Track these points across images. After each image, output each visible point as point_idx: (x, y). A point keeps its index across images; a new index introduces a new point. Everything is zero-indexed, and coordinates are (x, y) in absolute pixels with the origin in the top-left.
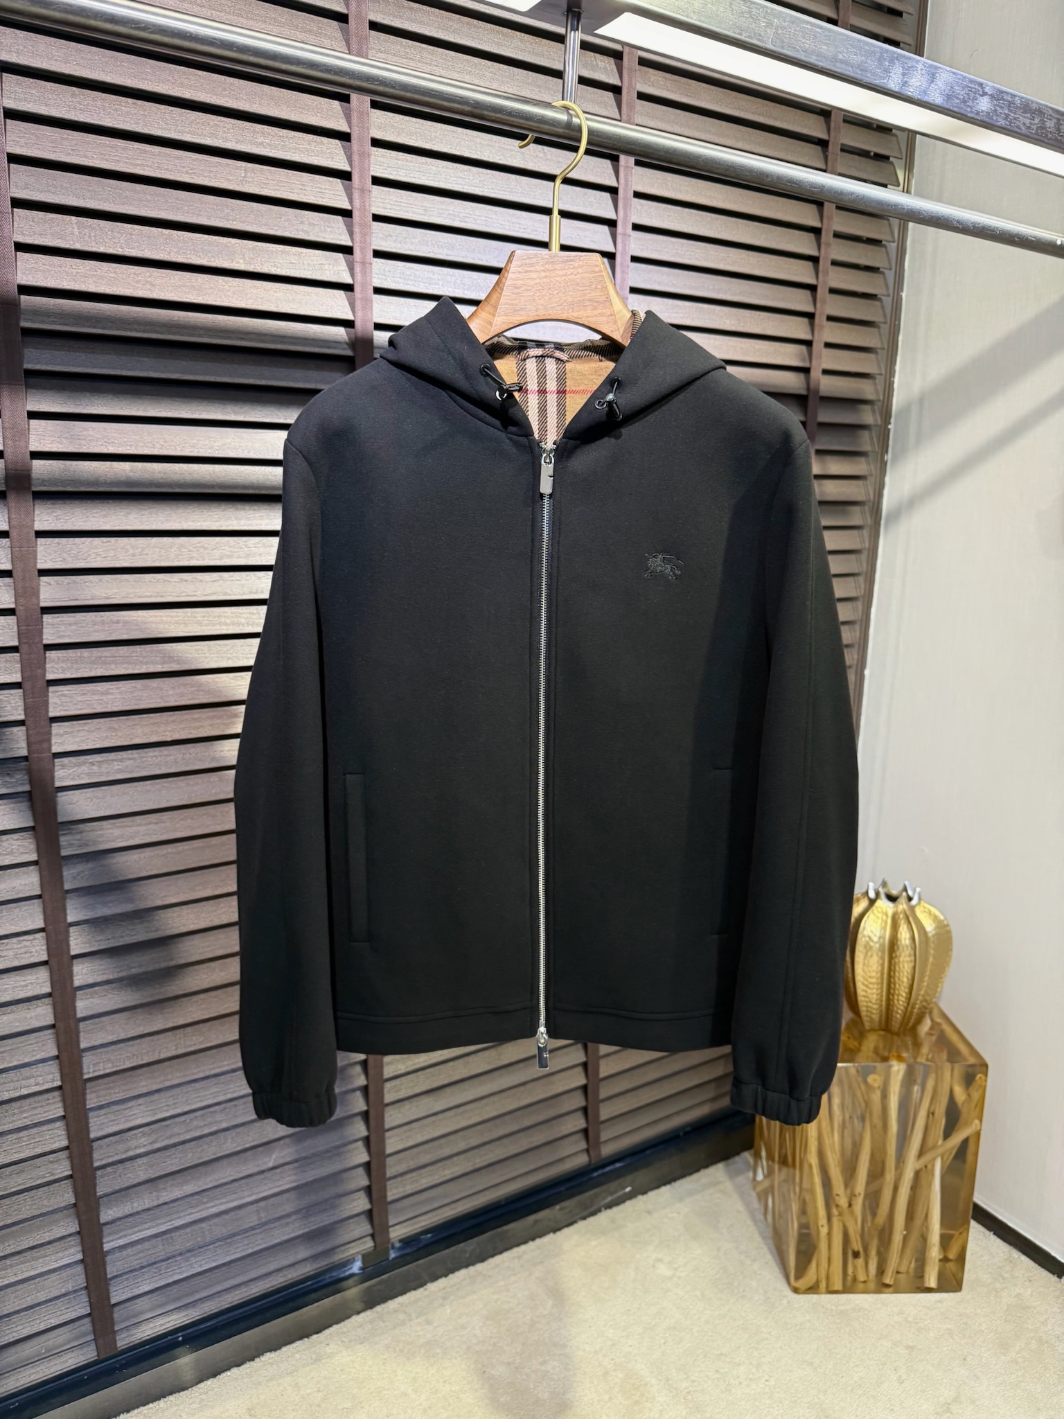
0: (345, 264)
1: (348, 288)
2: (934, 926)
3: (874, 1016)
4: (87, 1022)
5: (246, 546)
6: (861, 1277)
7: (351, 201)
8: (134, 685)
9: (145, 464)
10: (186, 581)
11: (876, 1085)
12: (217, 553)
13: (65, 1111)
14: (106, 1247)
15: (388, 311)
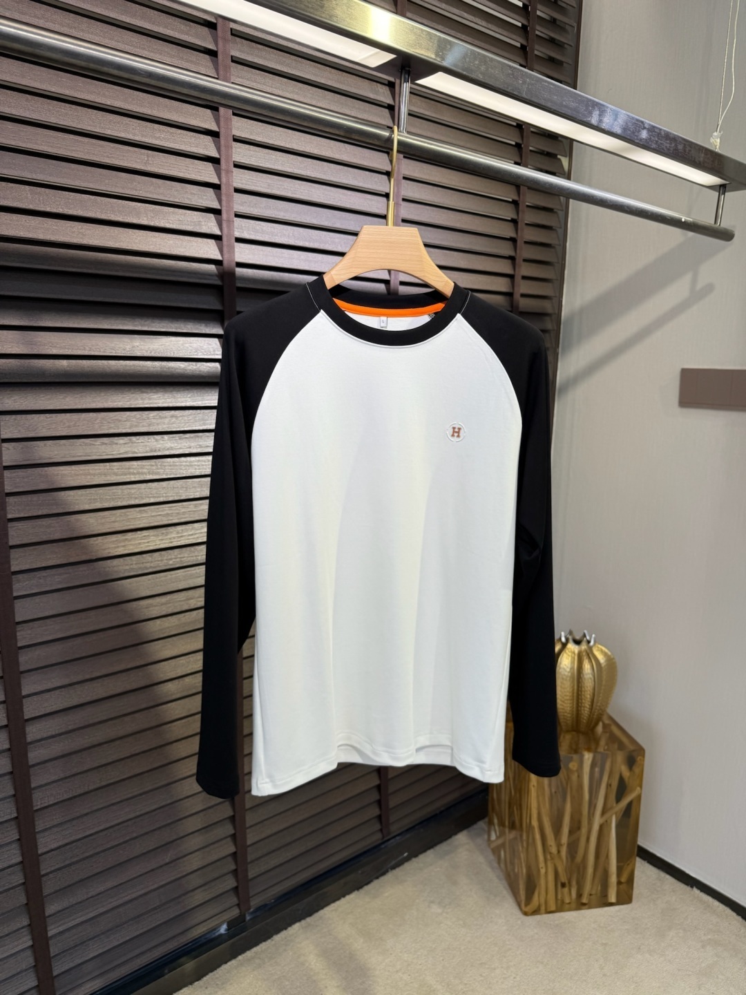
0: (215, 222)
1: (217, 238)
2: (605, 659)
3: (568, 722)
4: (36, 768)
5: (148, 418)
6: (567, 901)
7: (219, 178)
9: (78, 361)
10: (106, 444)
12: (128, 424)
13: (20, 835)
14: (50, 934)
15: (244, 254)
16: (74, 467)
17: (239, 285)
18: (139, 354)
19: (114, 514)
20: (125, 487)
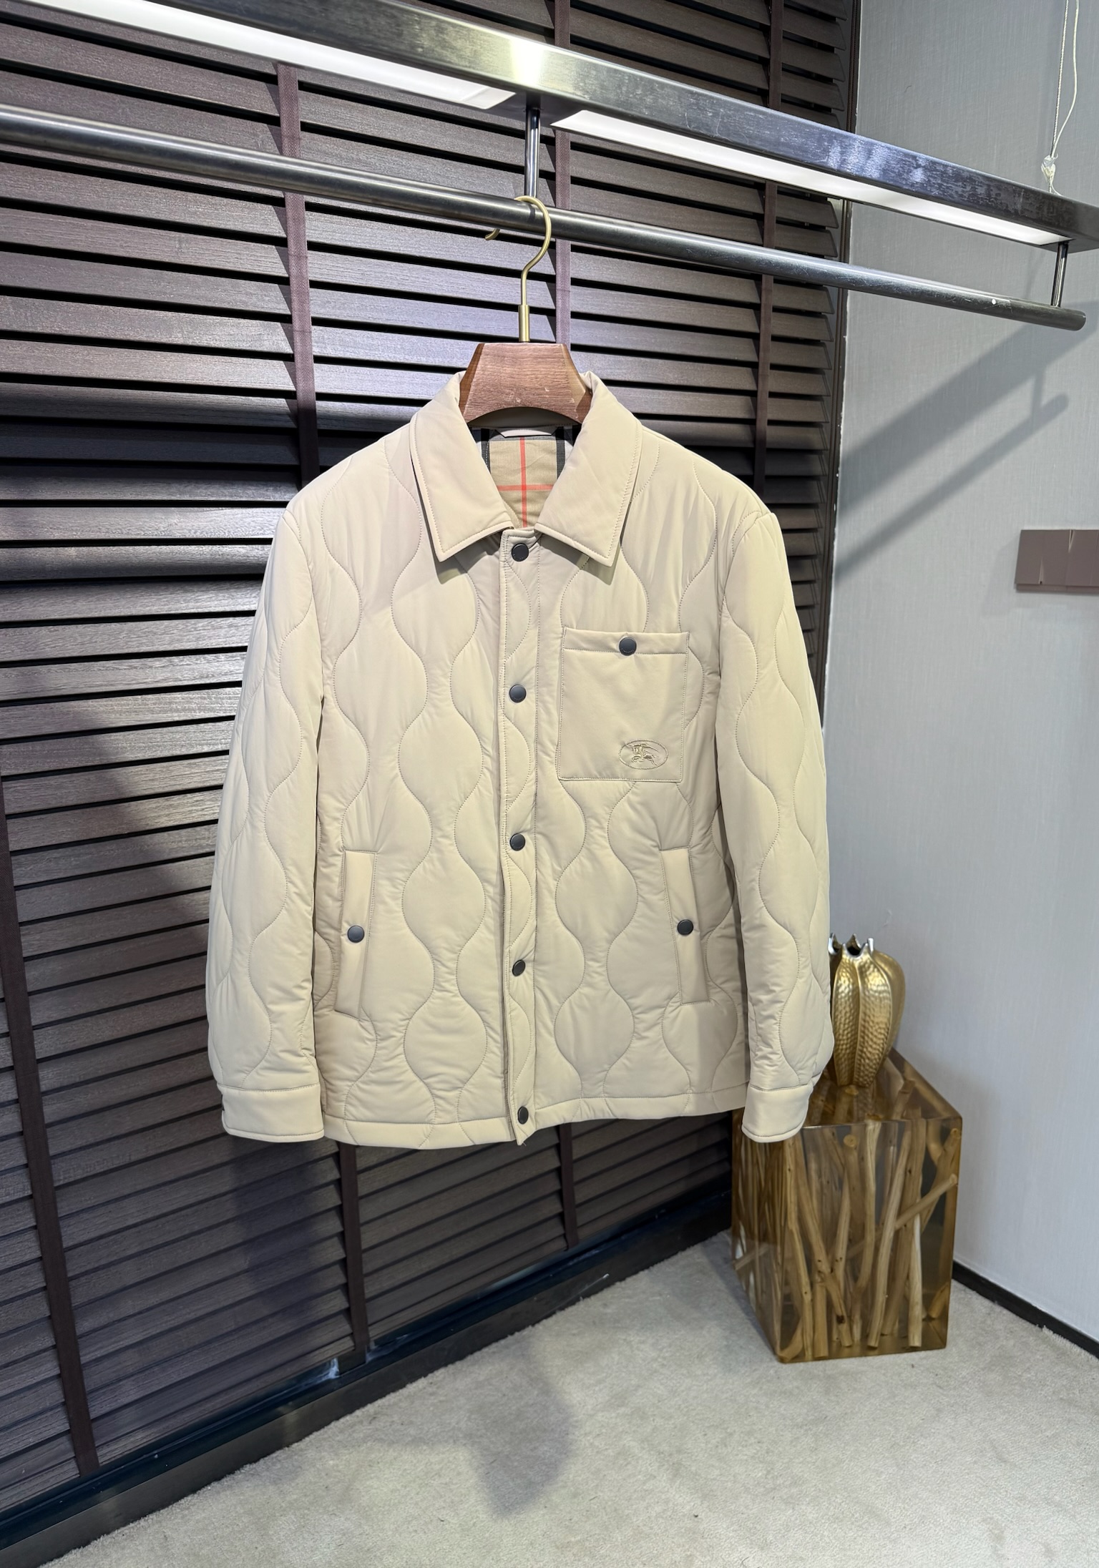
0: (284, 334)
1: (287, 358)
5: (196, 629)
6: (847, 1342)
7: (287, 268)
8: (86, 777)
9: (91, 548)
10: (136, 668)
11: (853, 1146)
12: (167, 638)
13: (37, 1221)
14: (84, 1359)
15: (328, 379)
16: (91, 702)
17: (322, 427)
18: (178, 535)
19: (152, 770)
20: (165, 729)
